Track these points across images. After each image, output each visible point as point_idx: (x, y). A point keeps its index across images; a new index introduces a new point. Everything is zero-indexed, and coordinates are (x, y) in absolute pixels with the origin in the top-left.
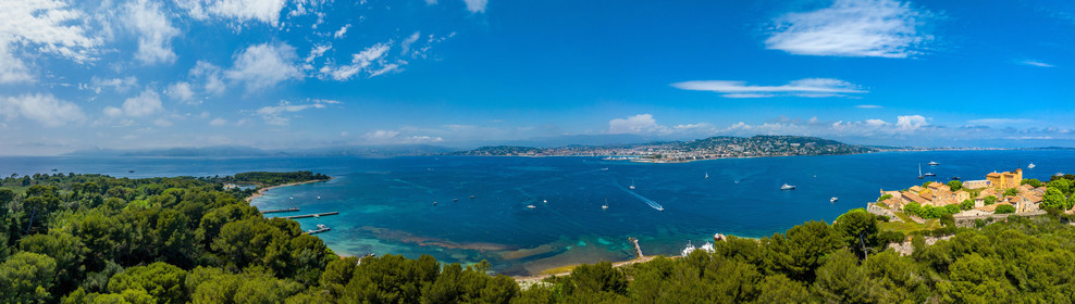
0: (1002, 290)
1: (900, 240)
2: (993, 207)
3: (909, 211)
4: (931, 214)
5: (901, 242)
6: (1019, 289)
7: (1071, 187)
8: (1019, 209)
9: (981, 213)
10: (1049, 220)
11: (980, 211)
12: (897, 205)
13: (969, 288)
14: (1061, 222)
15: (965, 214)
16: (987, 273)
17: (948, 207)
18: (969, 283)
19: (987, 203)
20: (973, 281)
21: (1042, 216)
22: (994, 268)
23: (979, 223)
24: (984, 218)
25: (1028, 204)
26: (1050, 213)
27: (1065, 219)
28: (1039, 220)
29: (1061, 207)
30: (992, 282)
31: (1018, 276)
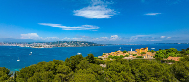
0: (128, 76)
1: (104, 63)
2: (136, 56)
3: (109, 57)
4: (115, 58)
5: (104, 64)
6: (135, 76)
7: (167, 52)
8: (145, 58)
9: (131, 58)
10: (156, 61)
11: (131, 57)
12: (106, 56)
13: (114, 73)
14: (161, 62)
15: (126, 58)
16: (123, 69)
17: (120, 56)
18: (115, 72)
19: (133, 55)
20: (116, 71)
21: (154, 60)
22: (126, 68)
23: (130, 60)
24: (132, 59)
25: (148, 56)
26: (157, 59)
27: (163, 61)
28: (152, 61)
29: (162, 58)
30: (124, 73)
31: (135, 72)
